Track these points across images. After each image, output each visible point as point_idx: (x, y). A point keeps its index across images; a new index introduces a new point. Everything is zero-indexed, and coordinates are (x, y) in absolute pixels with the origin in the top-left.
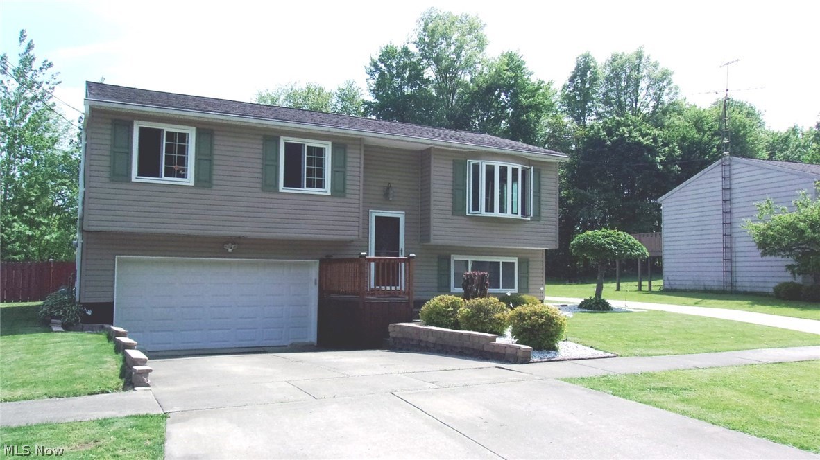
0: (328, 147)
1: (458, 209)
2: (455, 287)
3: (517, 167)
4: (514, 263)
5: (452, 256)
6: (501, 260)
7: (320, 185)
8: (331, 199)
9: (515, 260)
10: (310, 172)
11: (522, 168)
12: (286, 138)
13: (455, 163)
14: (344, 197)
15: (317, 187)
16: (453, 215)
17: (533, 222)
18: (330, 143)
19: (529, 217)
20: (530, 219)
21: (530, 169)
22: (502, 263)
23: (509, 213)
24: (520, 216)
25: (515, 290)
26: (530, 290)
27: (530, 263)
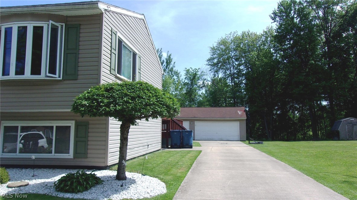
2: (3, 152)
3: (42, 25)
4: (70, 127)
5: (2, 122)
6: (54, 124)
9: (72, 124)
11: (49, 25)
17: (65, 82)
19: (59, 77)
20: (61, 78)
21: (62, 26)
22: (57, 127)
23: (28, 74)
24: (42, 76)
25: (70, 155)
26: (89, 155)
27: (90, 126)
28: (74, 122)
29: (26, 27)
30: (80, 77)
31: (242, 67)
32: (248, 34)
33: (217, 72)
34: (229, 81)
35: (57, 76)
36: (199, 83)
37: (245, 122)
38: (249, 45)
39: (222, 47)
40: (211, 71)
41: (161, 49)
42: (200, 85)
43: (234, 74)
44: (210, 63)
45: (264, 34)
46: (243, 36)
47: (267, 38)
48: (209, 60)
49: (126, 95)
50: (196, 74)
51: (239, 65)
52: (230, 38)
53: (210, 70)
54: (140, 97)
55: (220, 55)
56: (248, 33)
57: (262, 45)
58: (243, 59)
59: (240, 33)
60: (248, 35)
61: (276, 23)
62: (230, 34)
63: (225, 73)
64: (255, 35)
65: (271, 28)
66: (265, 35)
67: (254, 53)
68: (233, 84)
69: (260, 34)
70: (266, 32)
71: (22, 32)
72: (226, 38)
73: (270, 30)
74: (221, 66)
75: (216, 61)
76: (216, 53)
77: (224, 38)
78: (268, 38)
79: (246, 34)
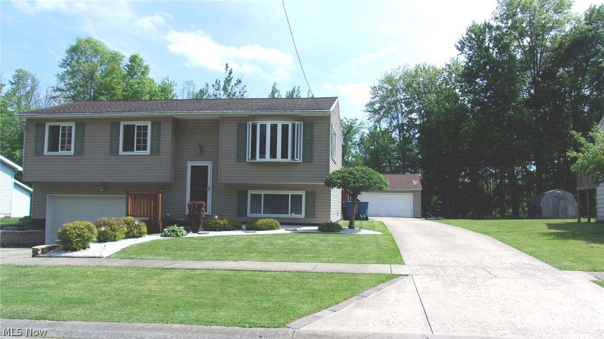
0: (149, 124)
1: (241, 157)
2: (251, 213)
3: (288, 123)
4: (301, 195)
5: (249, 191)
6: (290, 193)
7: (145, 148)
8: (151, 157)
9: (303, 193)
10: (138, 141)
11: (292, 123)
12: (123, 122)
13: (239, 125)
14: (158, 155)
15: (143, 150)
16: (237, 162)
17: (304, 164)
18: (150, 122)
19: (300, 160)
20: (301, 161)
21: (301, 124)
22: (291, 195)
23: (279, 158)
24: (289, 160)
25: (303, 216)
26: (316, 216)
27: (317, 195)
28: (304, 192)
29: (277, 124)
30: (314, 161)
31: (414, 116)
32: (424, 68)
33: (378, 121)
34: (395, 135)
35: (298, 160)
36: (355, 138)
37: (420, 194)
38: (424, 85)
39: (386, 86)
40: (369, 121)
41: (299, 87)
42: (356, 142)
43: (403, 124)
44: (369, 109)
45: (447, 68)
46: (416, 71)
47: (450, 73)
48: (368, 105)
49: (363, 177)
50: (351, 127)
51: (411, 112)
52: (398, 75)
53: (369, 119)
54: (372, 179)
55: (383, 98)
56: (423, 66)
57: (443, 83)
58: (415, 104)
59: (412, 67)
60: (424, 70)
61: (464, 54)
62: (399, 69)
63: (391, 122)
64: (434, 69)
65: (457, 60)
66: (448, 70)
67: (433, 97)
68: (401, 139)
69: (441, 68)
70: (449, 66)
71: (274, 128)
72: (393, 73)
73: (456, 63)
74: (384, 113)
75: (377, 106)
76: (379, 95)
77: (390, 74)
78: (452, 74)
79: (421, 69)
